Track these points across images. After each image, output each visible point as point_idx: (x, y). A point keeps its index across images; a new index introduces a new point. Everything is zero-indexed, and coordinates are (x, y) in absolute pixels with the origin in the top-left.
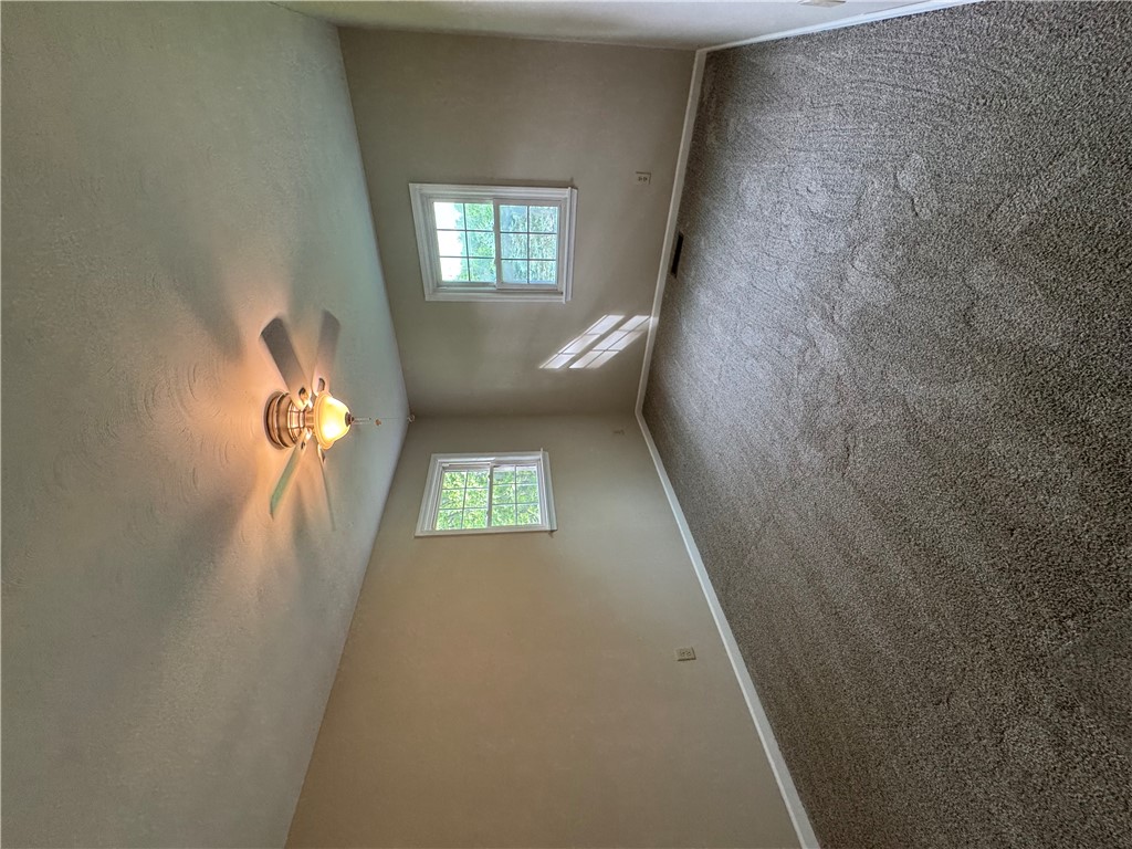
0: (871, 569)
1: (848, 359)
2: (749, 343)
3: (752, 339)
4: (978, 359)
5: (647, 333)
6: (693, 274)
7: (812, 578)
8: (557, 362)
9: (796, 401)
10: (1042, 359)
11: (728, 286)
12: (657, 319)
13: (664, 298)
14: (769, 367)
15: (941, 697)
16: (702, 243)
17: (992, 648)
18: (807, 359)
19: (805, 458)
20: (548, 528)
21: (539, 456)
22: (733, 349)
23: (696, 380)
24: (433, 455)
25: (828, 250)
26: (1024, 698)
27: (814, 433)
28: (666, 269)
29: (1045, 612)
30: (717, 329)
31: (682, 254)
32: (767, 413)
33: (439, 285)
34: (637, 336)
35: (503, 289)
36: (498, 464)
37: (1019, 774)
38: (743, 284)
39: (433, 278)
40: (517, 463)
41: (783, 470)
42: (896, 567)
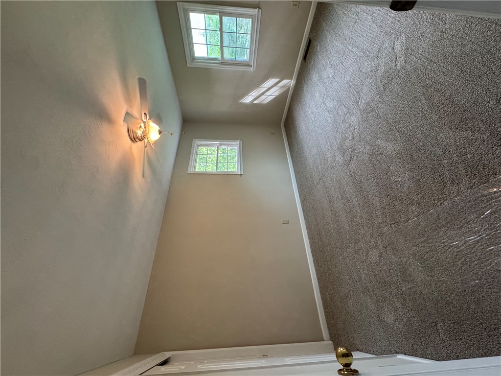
0: (348, 201)
1: (359, 122)
2: (328, 104)
3: (329, 104)
4: (397, 134)
5: (289, 88)
6: (312, 63)
7: (331, 201)
8: (248, 100)
9: (339, 135)
10: (414, 140)
11: (325, 75)
12: (295, 81)
13: (299, 72)
14: (333, 118)
15: (357, 242)
16: (318, 48)
17: (373, 230)
18: (346, 118)
19: (337, 159)
20: (240, 174)
21: (238, 142)
22: (322, 106)
23: (306, 116)
24: (194, 140)
25: (364, 71)
26: (376, 244)
27: (342, 150)
28: (302, 56)
29: (388, 222)
30: (317, 95)
31: (309, 50)
32: (328, 137)
33: (193, 58)
34: (285, 89)
35: (224, 62)
36: (221, 145)
37: (369, 263)
38: (330, 76)
39: (190, 55)
40: (229, 145)
41: (329, 162)
42: (355, 202)
